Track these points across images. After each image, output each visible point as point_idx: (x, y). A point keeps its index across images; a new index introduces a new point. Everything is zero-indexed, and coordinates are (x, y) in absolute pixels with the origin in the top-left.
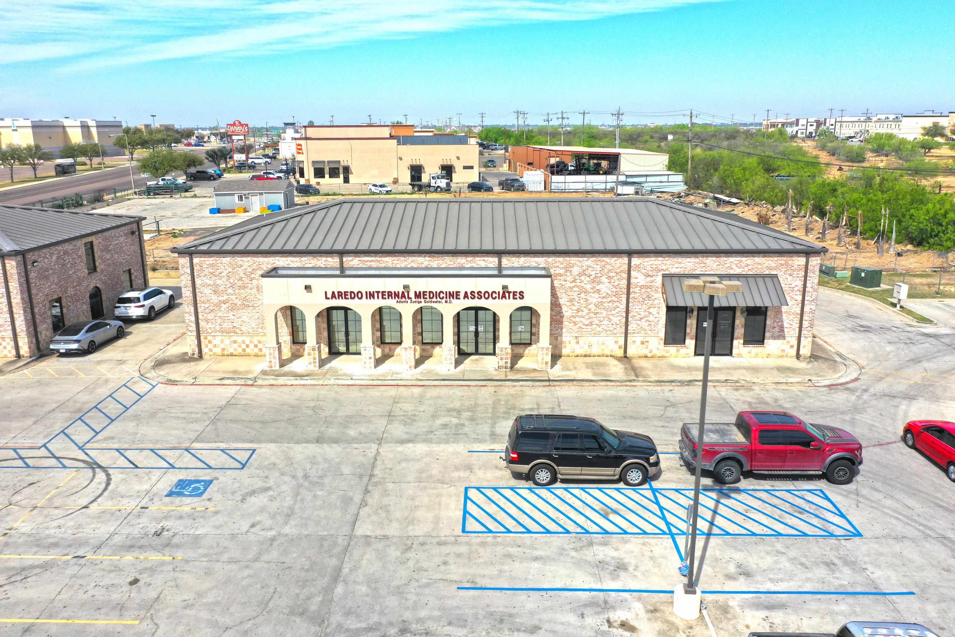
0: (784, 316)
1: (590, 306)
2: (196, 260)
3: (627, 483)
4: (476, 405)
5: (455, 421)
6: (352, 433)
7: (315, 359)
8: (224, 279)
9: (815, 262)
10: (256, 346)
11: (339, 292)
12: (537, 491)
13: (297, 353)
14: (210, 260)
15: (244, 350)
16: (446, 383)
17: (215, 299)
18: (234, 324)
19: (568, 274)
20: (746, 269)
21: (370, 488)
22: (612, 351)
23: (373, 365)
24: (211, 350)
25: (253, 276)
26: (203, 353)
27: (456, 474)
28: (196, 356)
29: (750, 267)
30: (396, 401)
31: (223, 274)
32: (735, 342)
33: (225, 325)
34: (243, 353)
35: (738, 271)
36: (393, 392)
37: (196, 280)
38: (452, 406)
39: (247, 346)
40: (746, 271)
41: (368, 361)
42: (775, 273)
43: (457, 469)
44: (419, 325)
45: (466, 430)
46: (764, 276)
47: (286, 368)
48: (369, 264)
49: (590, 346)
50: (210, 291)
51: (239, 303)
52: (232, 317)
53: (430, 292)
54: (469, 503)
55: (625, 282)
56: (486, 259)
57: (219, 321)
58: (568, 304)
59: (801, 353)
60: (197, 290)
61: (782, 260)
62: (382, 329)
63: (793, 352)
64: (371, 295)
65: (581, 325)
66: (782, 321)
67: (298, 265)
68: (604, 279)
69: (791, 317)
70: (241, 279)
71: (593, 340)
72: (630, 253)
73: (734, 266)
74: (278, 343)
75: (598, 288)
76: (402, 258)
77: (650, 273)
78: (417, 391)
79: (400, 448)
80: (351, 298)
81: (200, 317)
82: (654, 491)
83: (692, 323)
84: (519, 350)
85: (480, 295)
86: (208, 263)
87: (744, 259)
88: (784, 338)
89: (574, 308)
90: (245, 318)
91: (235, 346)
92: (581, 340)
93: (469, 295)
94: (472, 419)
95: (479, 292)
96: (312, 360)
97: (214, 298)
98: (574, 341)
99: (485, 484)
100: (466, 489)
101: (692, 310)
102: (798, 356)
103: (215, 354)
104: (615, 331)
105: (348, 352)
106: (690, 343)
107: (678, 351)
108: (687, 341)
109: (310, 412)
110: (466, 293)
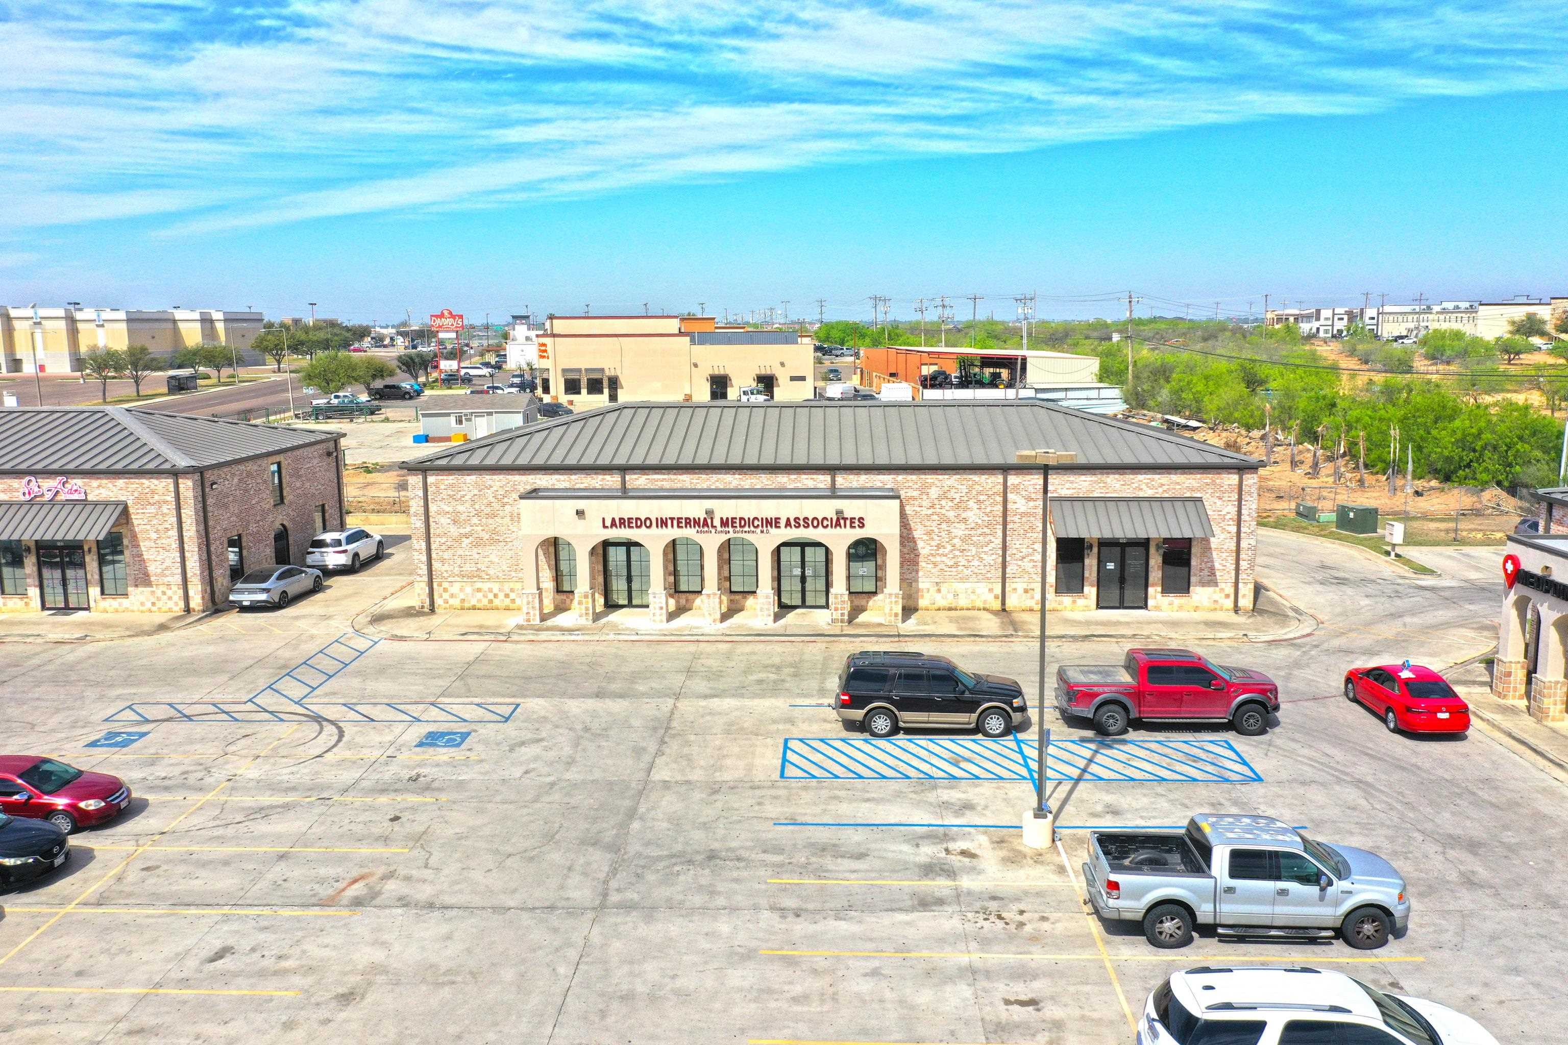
0: (1215, 554)
1: (956, 541)
2: (431, 479)
3: (987, 734)
4: (801, 661)
5: (773, 677)
6: (641, 688)
7: (587, 609)
8: (467, 505)
9: (1250, 480)
10: (507, 596)
11: (620, 519)
12: (874, 742)
13: (562, 606)
14: (450, 479)
15: (491, 601)
16: (762, 638)
17: (454, 531)
18: (479, 566)
19: (925, 497)
20: (1160, 490)
21: (666, 739)
22: (985, 602)
23: (664, 618)
24: (446, 602)
25: (506, 500)
26: (436, 605)
27: (774, 727)
28: (426, 610)
29: (1165, 488)
30: (696, 657)
31: (467, 498)
32: (1151, 590)
33: (469, 568)
34: (489, 606)
35: (1149, 493)
36: (692, 648)
37: (430, 505)
38: (770, 662)
39: (496, 596)
40: (1160, 493)
41: (658, 612)
42: (1198, 495)
43: (774, 721)
44: (726, 567)
45: (787, 685)
46: (1185, 500)
47: (549, 623)
48: (660, 484)
49: (956, 595)
50: (449, 521)
51: (486, 536)
52: (477, 556)
53: (741, 519)
54: (789, 753)
55: (1000, 508)
56: (815, 476)
57: (459, 561)
58: (925, 537)
59: (1240, 604)
60: (431, 520)
61: (1207, 478)
62: (675, 573)
63: (1229, 603)
64: (663, 523)
65: (942, 566)
66: (1212, 561)
67: (566, 485)
68: (971, 503)
69: (1224, 555)
70: (489, 504)
71: (960, 587)
72: (1005, 469)
73: (1144, 487)
74: (538, 588)
75: (964, 515)
76: (704, 476)
77: (1033, 496)
78: (724, 647)
79: (703, 703)
80: (637, 527)
81: (434, 555)
82: (1018, 742)
83: (1091, 562)
84: (860, 601)
85: (806, 523)
86: (446, 482)
87: (1157, 477)
88: (1216, 584)
89: (933, 543)
90: (493, 558)
91: (479, 595)
92: (944, 588)
93: (793, 523)
94: (795, 675)
95: (806, 519)
96: (584, 612)
97: (452, 530)
98: (933, 589)
99: (809, 736)
100: (786, 741)
101: (1091, 547)
102: (1236, 609)
103: (451, 607)
104: (989, 575)
105: (630, 605)
106: (1091, 591)
107: (1074, 602)
108: (1087, 589)
109: (585, 668)
110: (788, 520)
